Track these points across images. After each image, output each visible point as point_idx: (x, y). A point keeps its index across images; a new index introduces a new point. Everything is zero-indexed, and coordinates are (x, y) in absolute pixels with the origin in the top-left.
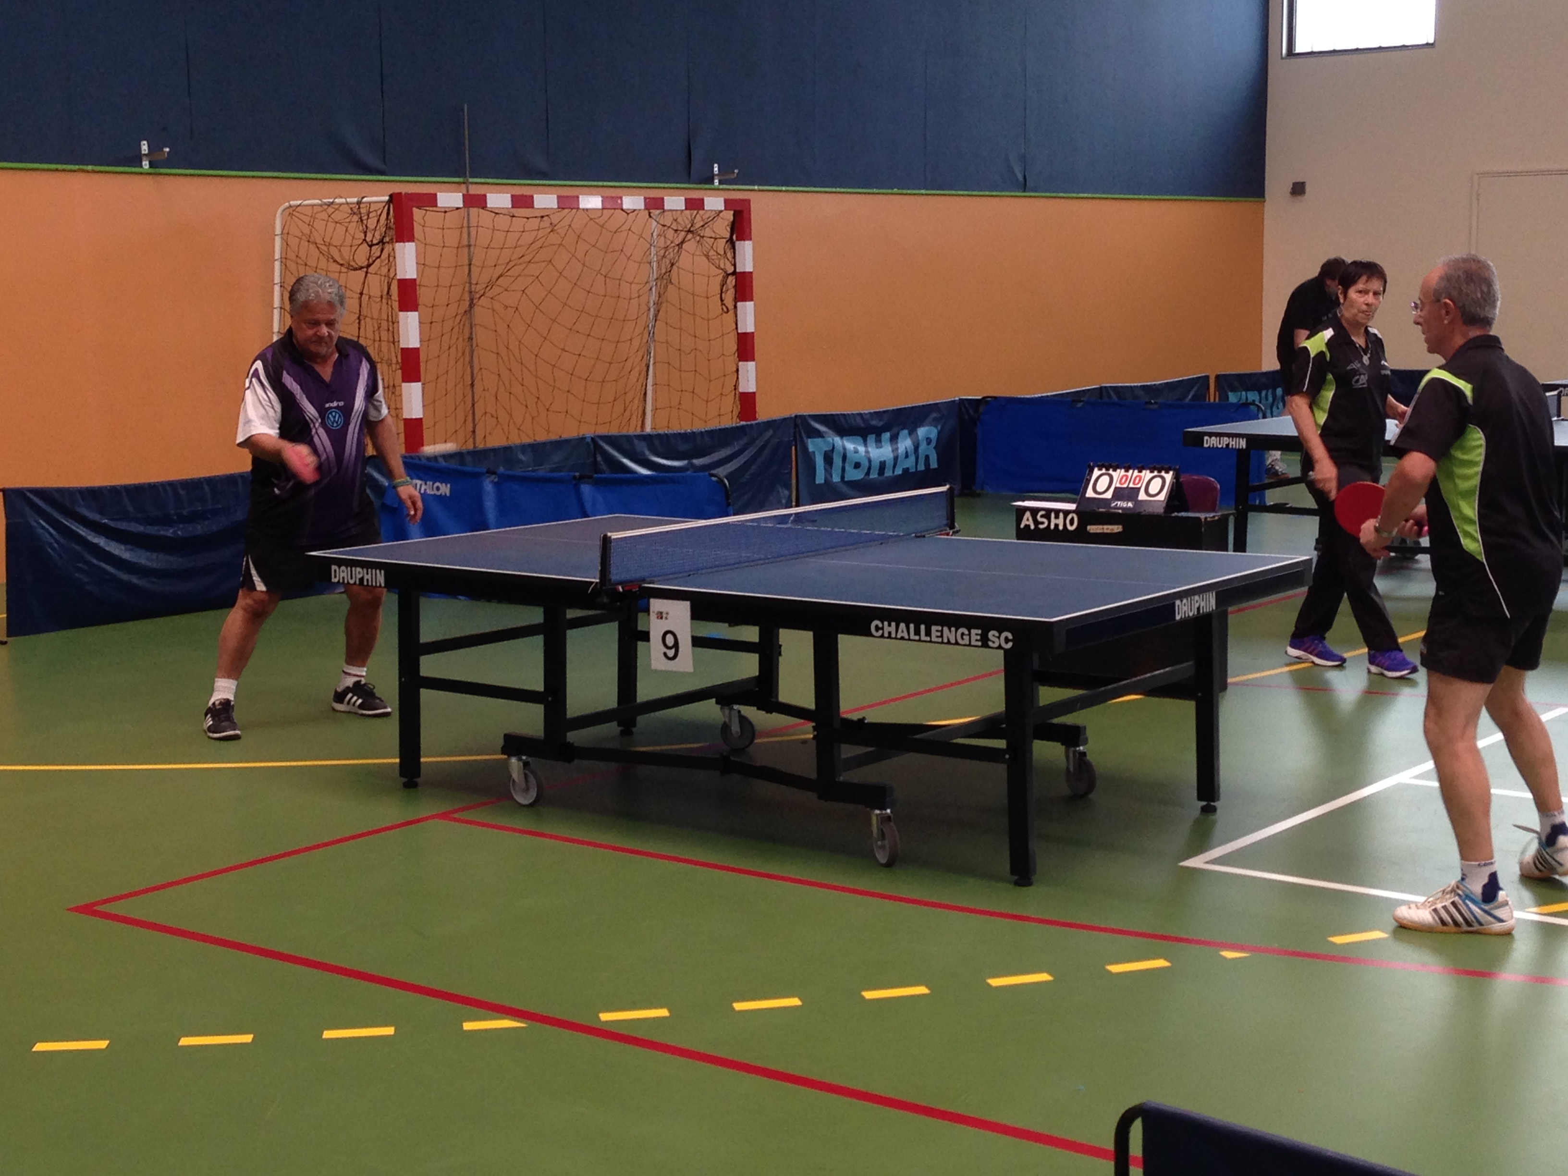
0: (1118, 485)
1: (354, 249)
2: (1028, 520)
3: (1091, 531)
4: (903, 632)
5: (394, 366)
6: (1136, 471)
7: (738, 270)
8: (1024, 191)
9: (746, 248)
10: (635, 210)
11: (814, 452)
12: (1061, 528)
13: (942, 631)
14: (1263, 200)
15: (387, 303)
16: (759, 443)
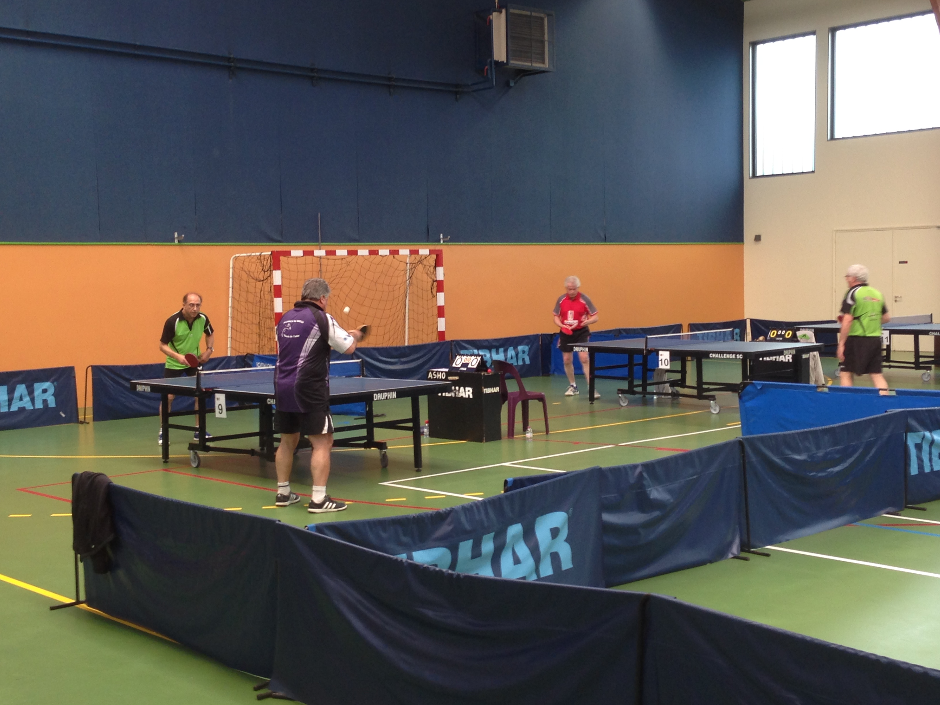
1: (258, 273)
5: (272, 320)
7: (437, 279)
8: (606, 242)
9: (441, 270)
10: (386, 256)
14: (741, 243)
15: (270, 295)
16: (433, 352)
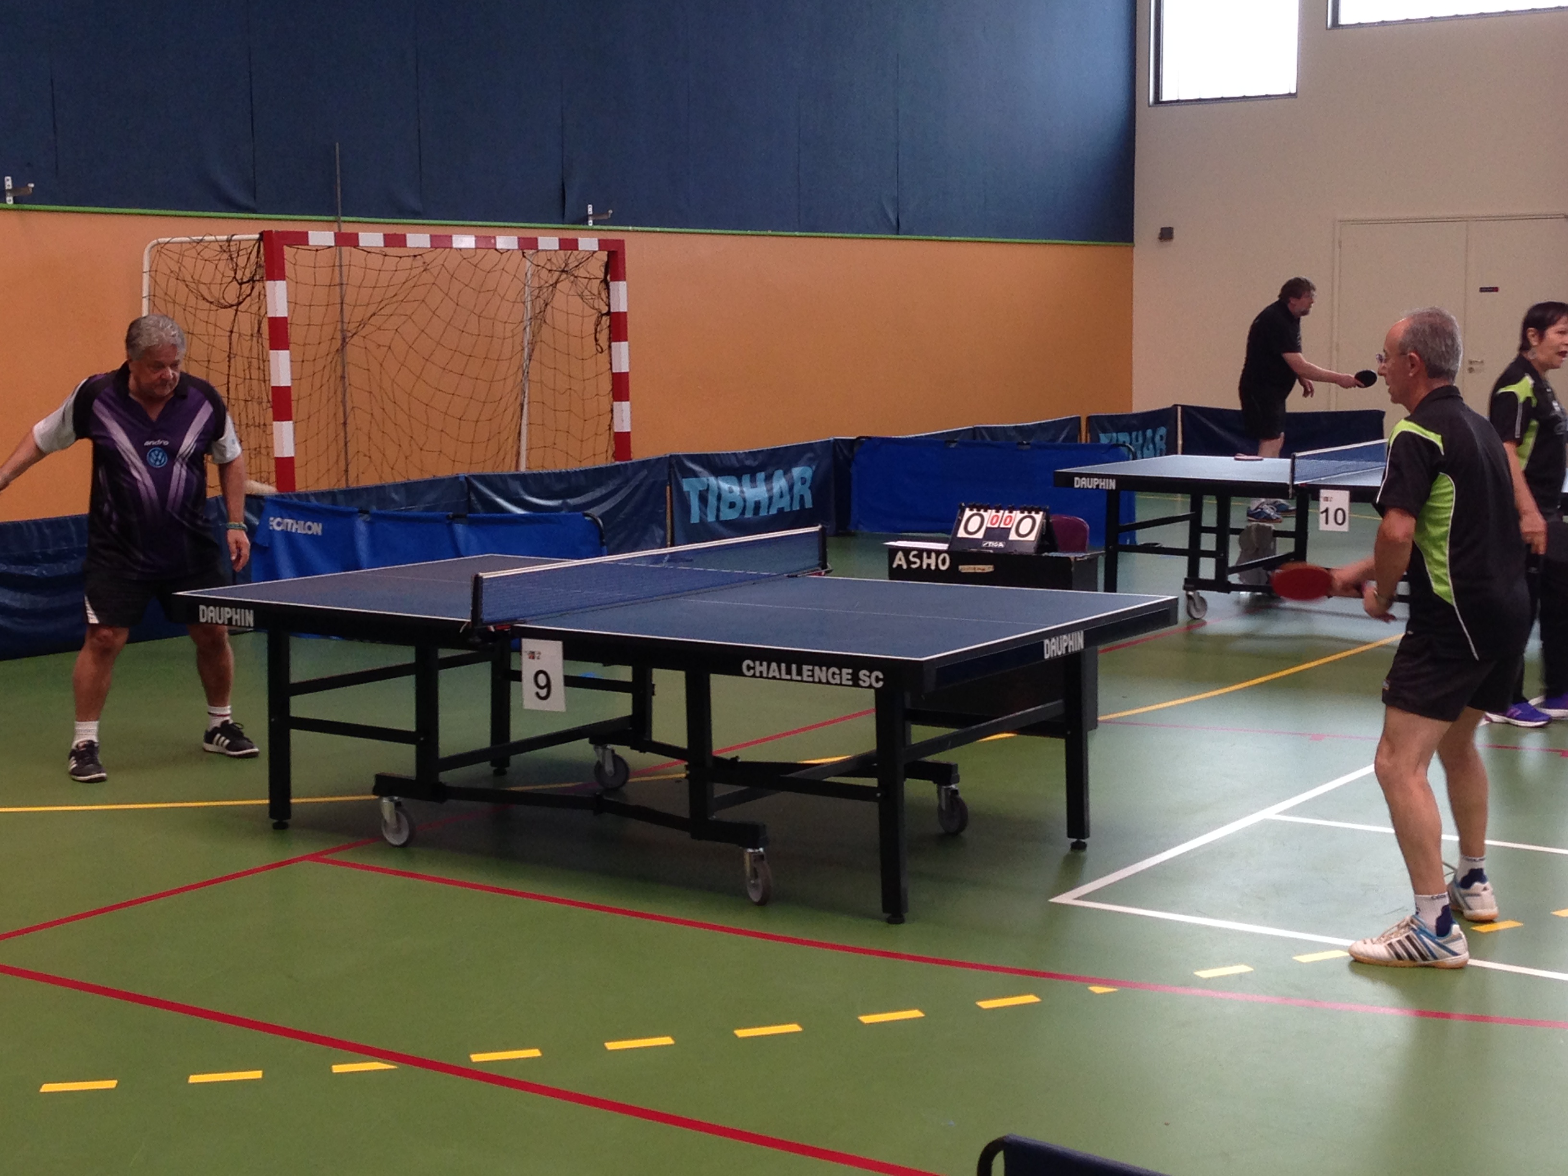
0: (989, 525)
1: (224, 286)
2: (900, 560)
3: (963, 571)
4: (774, 671)
5: (264, 405)
6: (1007, 512)
7: (612, 311)
8: (898, 234)
9: (620, 289)
10: (508, 250)
11: (689, 492)
12: (933, 567)
13: (813, 671)
14: (1132, 244)
15: (258, 342)
16: (634, 483)
